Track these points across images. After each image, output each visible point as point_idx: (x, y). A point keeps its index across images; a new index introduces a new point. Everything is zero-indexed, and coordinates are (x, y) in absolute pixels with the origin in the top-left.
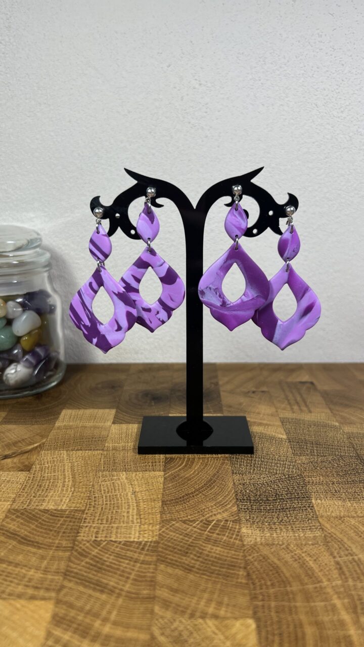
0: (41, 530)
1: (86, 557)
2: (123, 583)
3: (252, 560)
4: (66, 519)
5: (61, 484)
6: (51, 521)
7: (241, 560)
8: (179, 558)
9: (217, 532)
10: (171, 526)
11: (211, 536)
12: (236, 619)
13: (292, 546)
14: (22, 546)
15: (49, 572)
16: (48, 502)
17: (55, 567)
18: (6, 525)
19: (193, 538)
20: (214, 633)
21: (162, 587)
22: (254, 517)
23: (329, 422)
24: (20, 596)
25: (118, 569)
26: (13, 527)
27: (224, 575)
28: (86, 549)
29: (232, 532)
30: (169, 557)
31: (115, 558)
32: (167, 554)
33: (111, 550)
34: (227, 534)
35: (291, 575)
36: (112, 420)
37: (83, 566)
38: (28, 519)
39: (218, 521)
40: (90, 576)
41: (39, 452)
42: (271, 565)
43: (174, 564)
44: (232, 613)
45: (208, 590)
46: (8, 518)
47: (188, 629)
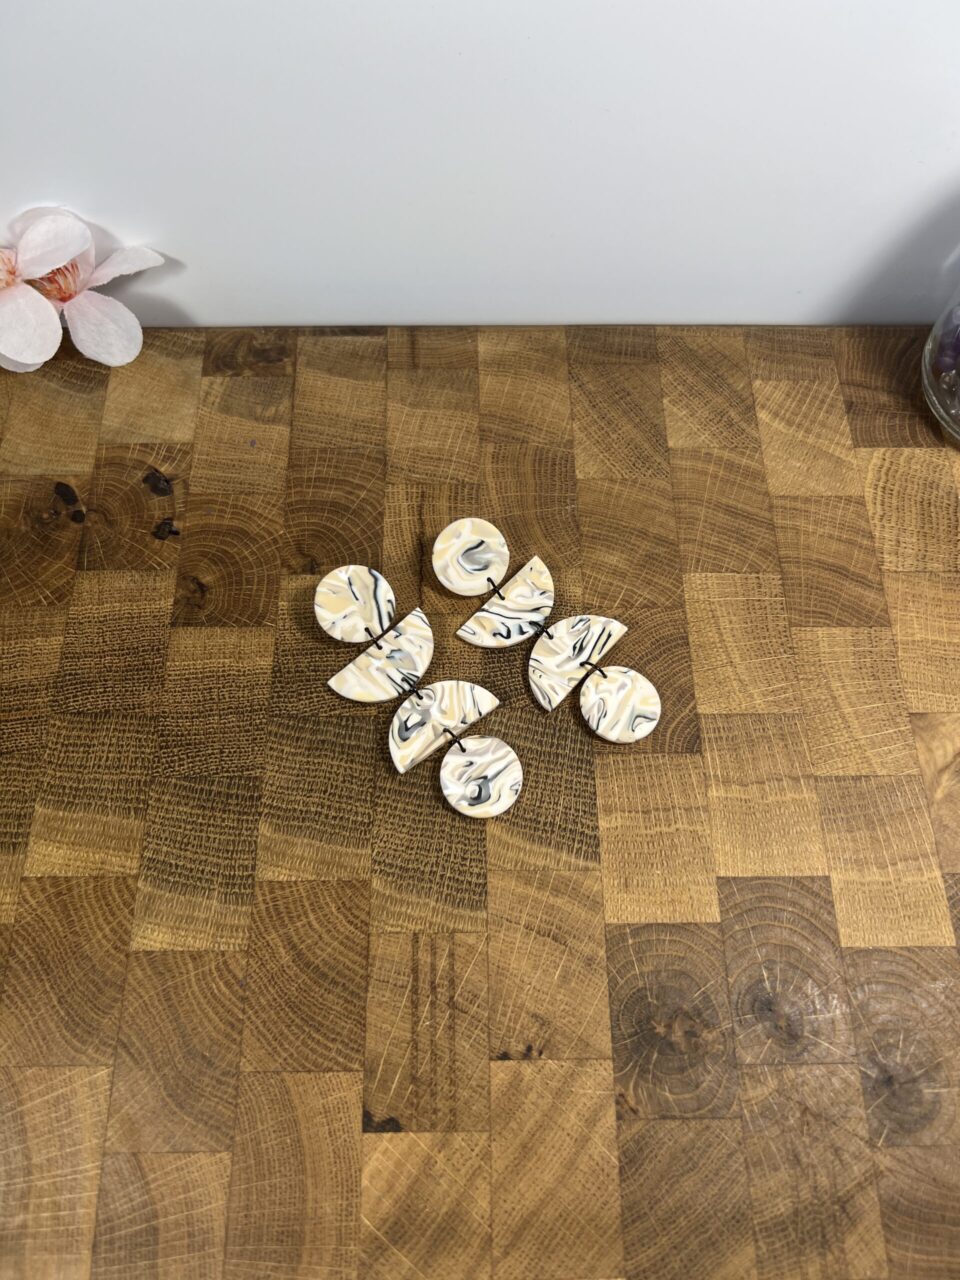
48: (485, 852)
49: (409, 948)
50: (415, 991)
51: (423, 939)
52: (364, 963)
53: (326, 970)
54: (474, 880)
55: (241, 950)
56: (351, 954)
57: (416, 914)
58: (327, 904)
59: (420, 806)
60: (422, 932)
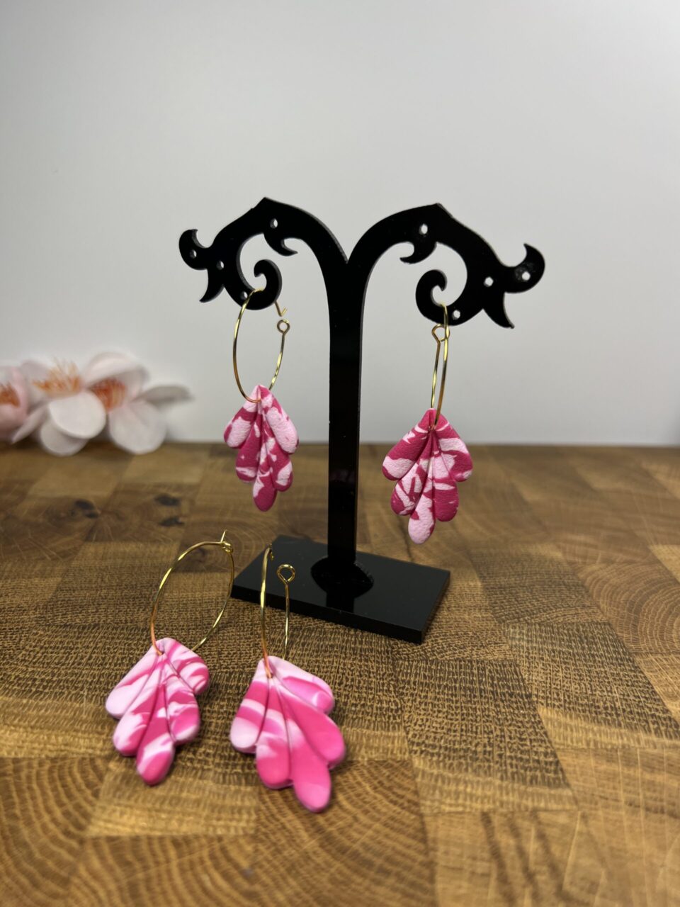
48: (545, 733)
49: (481, 830)
50: (503, 880)
51: (496, 820)
52: (422, 846)
53: (369, 856)
54: (542, 758)
55: (246, 835)
56: (402, 838)
57: (479, 792)
58: (359, 783)
59: (452, 695)
60: (494, 811)
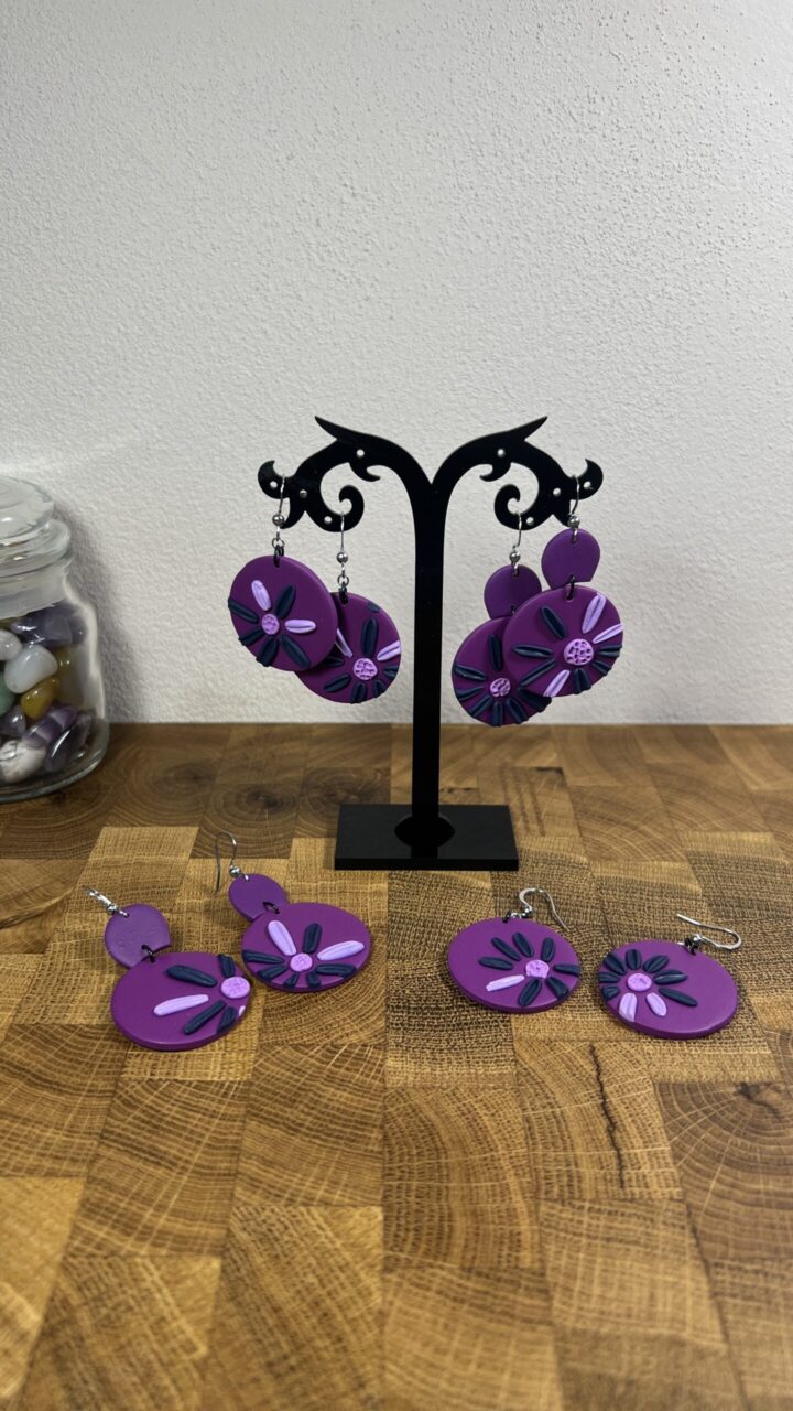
0: (63, 1062)
1: (135, 1107)
2: (190, 1151)
3: (395, 1114)
4: (104, 1042)
5: (98, 978)
6: (80, 1046)
7: (378, 1113)
8: (282, 1110)
9: (346, 1065)
10: (273, 1055)
11: (336, 1073)
12: (355, 1206)
13: (462, 1090)
14: (33, 1089)
15: (76, 1132)
16: (76, 1012)
17: (86, 1123)
18: (7, 1052)
19: (307, 1076)
20: (322, 1229)
21: (250, 1158)
22: (409, 1040)
23: (572, 855)
24: (31, 1172)
25: (184, 1128)
26: (19, 1057)
27: (348, 1139)
28: (135, 1095)
29: (370, 1066)
30: (266, 1108)
31: (180, 1110)
32: (262, 1104)
33: (175, 1097)
34: (362, 1070)
35: (451, 1139)
36: (190, 851)
37: (130, 1123)
38: (43, 1043)
39: (350, 1045)
40: (141, 1139)
41: (60, 915)
42: (423, 1122)
43: (272, 1121)
44: (350, 1198)
45: (321, 1162)
46: (10, 1041)
47: (282, 1223)
